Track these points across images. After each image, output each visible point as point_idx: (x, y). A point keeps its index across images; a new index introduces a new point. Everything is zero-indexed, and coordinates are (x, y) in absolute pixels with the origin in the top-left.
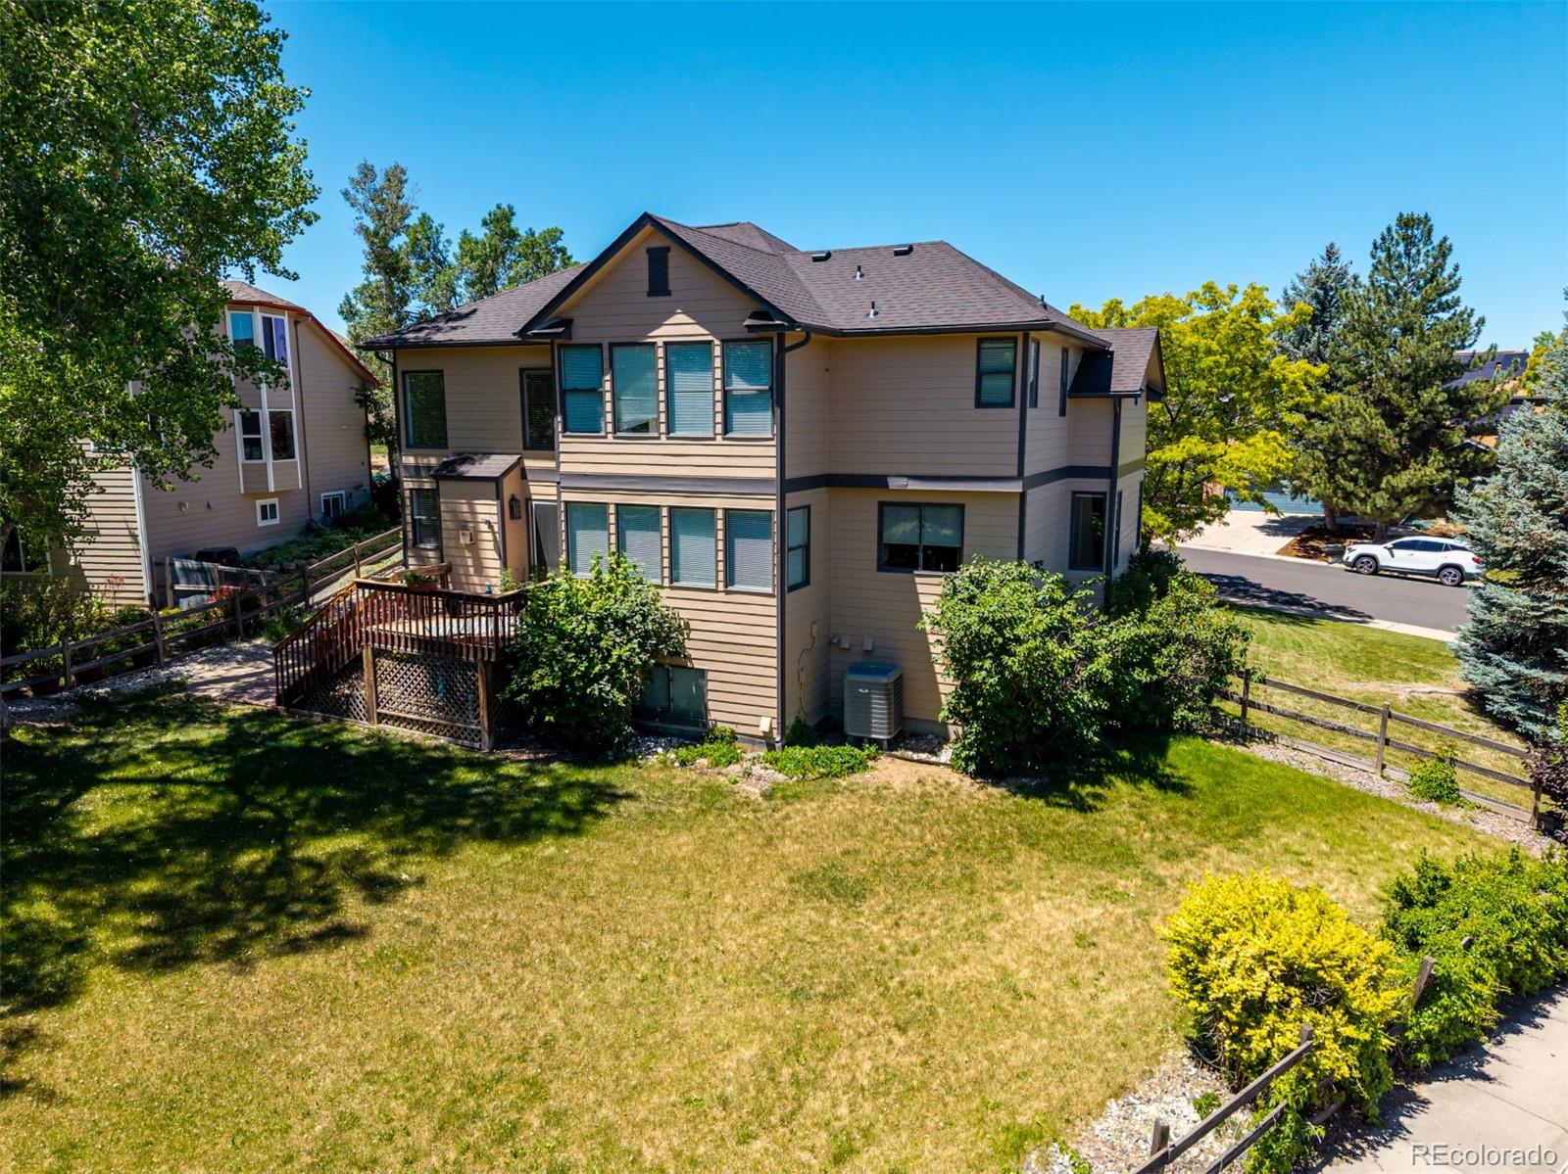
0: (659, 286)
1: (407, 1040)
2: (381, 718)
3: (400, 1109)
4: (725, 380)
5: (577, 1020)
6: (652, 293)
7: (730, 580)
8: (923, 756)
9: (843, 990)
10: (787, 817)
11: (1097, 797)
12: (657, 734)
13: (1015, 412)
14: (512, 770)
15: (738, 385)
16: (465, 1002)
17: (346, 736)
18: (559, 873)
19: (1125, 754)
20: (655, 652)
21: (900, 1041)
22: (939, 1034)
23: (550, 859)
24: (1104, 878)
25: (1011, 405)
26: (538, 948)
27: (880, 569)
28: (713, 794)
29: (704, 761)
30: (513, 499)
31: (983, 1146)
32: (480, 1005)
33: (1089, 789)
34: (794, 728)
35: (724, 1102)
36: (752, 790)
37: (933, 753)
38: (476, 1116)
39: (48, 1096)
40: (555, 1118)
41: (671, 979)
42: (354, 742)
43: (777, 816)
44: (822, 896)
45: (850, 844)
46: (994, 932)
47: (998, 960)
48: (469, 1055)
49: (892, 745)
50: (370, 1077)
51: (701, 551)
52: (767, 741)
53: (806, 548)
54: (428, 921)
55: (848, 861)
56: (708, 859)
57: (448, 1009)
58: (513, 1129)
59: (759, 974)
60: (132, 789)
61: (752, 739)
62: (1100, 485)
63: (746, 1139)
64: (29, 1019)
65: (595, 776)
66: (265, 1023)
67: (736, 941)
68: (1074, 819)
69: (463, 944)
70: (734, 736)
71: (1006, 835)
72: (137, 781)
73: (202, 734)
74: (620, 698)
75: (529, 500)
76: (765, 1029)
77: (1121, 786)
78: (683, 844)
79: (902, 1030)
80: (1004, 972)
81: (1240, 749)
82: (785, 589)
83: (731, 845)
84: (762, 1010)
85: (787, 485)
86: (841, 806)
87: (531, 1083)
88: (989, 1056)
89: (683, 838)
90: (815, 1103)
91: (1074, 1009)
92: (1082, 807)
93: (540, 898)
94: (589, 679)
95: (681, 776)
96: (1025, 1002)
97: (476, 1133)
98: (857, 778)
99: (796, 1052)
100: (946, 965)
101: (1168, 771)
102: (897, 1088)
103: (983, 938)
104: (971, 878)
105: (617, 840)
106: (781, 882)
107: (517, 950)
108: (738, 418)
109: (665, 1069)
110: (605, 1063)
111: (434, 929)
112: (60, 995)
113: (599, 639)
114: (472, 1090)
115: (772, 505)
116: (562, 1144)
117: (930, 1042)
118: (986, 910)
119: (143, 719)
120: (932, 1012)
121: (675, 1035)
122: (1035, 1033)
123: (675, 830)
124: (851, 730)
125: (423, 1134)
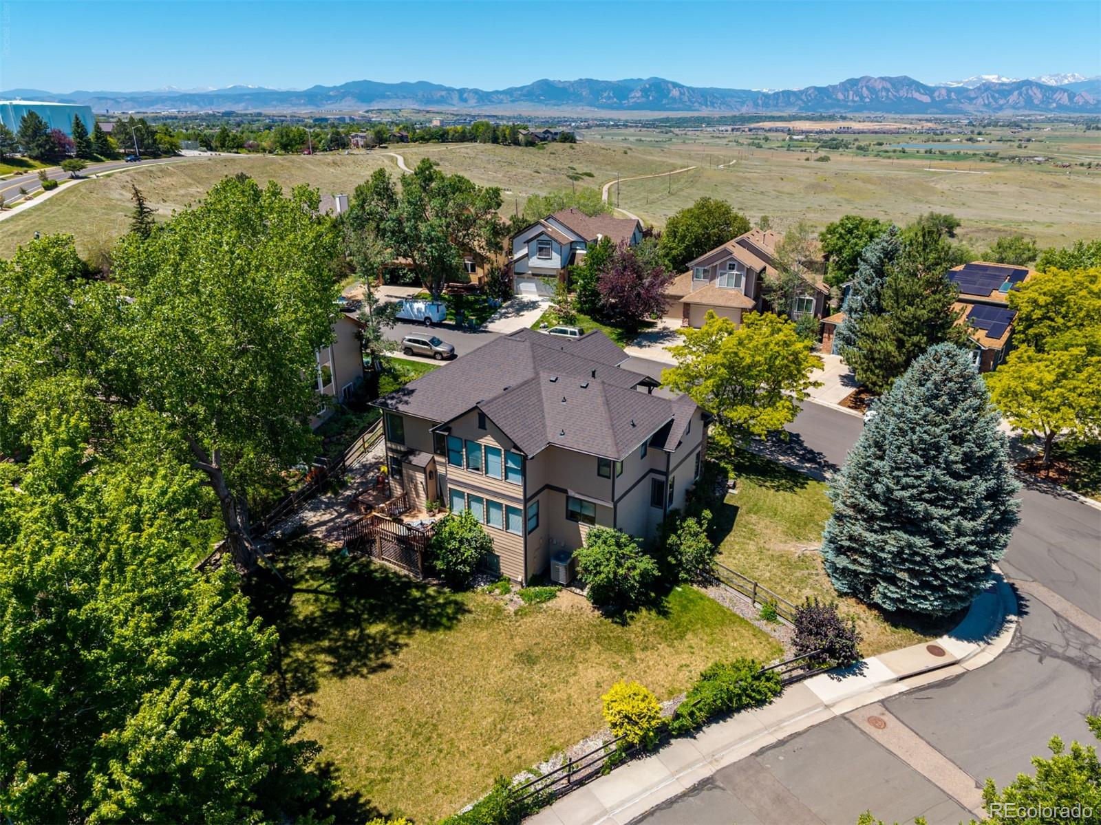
0: (482, 425)
1: (403, 709)
2: (383, 559)
3: (403, 731)
4: (506, 463)
5: (447, 705)
6: (480, 427)
7: (507, 527)
8: (578, 591)
9: (521, 699)
10: (520, 626)
11: (632, 618)
12: (483, 573)
13: (611, 480)
14: (431, 591)
15: (510, 464)
16: (417, 698)
17: (372, 567)
18: (445, 647)
19: (653, 594)
20: (480, 553)
21: (532, 718)
22: (543, 717)
23: (441, 641)
24: (617, 658)
25: (609, 478)
26: (437, 679)
27: (567, 518)
28: (499, 610)
29: (497, 591)
30: (431, 472)
31: (543, 751)
32: (421, 698)
33: (631, 614)
34: (531, 579)
35: (481, 734)
36: (511, 609)
37: (582, 590)
38: (421, 734)
39: (321, 720)
40: (440, 736)
41: (473, 693)
42: (376, 571)
43: (517, 624)
44: (524, 663)
45: (539, 640)
46: (571, 681)
47: (569, 691)
48: (418, 715)
49: (568, 585)
50: (395, 721)
51: (497, 516)
52: (521, 583)
53: (537, 515)
54: (406, 666)
55: (535, 648)
56: (491, 645)
57: (413, 700)
58: (429, 739)
59: (499, 693)
60: (307, 596)
61: (516, 582)
62: (662, 478)
63: (485, 745)
64: (308, 697)
65: (459, 597)
66: (367, 701)
67: (495, 679)
68: (618, 629)
69: (416, 676)
70: (509, 579)
71: (592, 637)
72: (307, 591)
73: (322, 562)
74: (468, 569)
75: (436, 471)
76: (497, 712)
77: (644, 612)
78: (483, 636)
79: (533, 715)
80: (569, 696)
81: (703, 590)
82: (527, 533)
83: (499, 637)
84: (496, 706)
85: (526, 500)
86: (540, 619)
87: (434, 725)
88: (554, 725)
89: (485, 633)
90: (504, 736)
91: (584, 711)
92: (624, 623)
93: (438, 659)
94: (456, 564)
95: (489, 599)
96: (572, 707)
97: (421, 739)
98: (550, 604)
99: (503, 720)
100: (553, 692)
101: (666, 604)
102: (527, 733)
103: (568, 682)
104: (573, 657)
105: (463, 633)
106: (512, 657)
107: (431, 680)
108: (510, 475)
109: (468, 724)
110: (453, 721)
111: (407, 669)
112: (313, 688)
113: (460, 548)
114: (420, 726)
115: (521, 507)
116: (441, 743)
117: (539, 719)
118: (573, 671)
119: (299, 551)
120: (544, 709)
121: (472, 713)
122: (571, 717)
123: (482, 629)
124: (553, 577)
125: (409, 738)
